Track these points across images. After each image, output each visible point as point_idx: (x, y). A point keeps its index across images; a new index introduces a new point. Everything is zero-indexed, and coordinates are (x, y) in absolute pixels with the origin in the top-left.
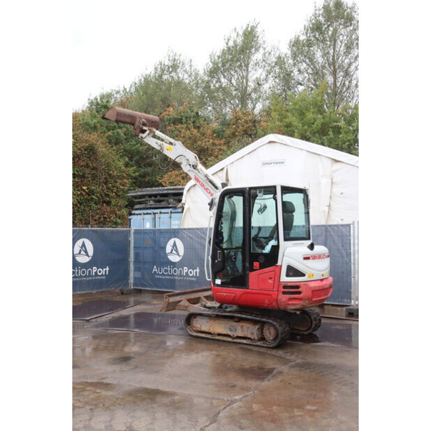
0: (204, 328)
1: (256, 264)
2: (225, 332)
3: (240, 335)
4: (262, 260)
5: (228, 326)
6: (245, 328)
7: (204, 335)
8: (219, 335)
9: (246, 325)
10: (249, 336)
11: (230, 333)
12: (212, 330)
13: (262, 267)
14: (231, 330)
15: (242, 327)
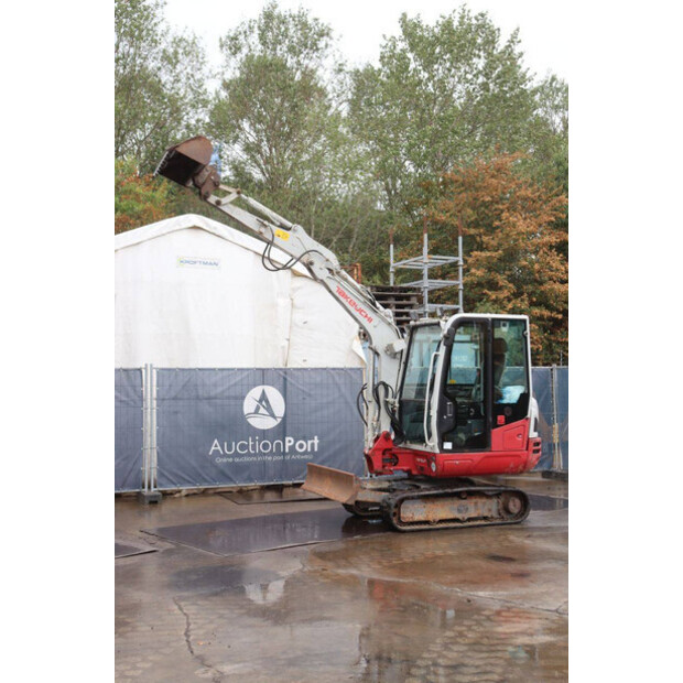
0: (420, 517)
1: (501, 418)
2: (451, 516)
3: (473, 515)
4: (509, 412)
5: (455, 506)
6: (480, 505)
7: (417, 527)
8: (441, 521)
9: (481, 501)
10: (485, 514)
11: (459, 516)
12: (431, 518)
13: (508, 421)
14: (459, 511)
15: (476, 503)
